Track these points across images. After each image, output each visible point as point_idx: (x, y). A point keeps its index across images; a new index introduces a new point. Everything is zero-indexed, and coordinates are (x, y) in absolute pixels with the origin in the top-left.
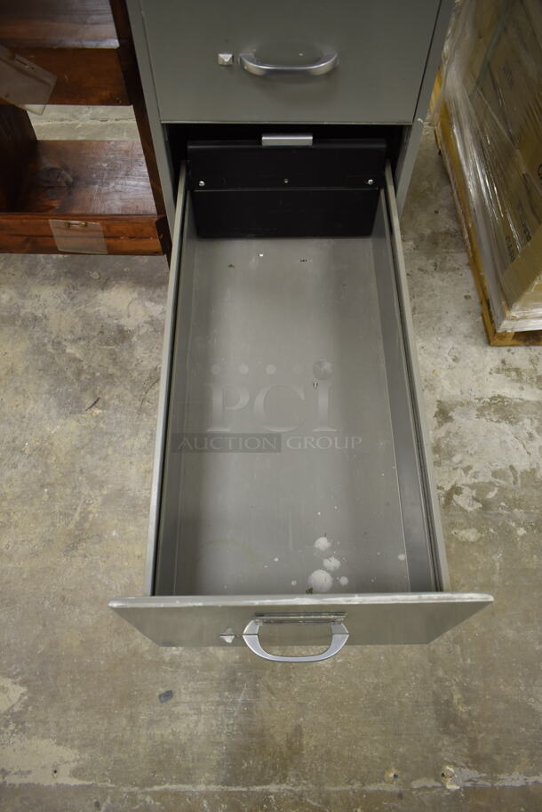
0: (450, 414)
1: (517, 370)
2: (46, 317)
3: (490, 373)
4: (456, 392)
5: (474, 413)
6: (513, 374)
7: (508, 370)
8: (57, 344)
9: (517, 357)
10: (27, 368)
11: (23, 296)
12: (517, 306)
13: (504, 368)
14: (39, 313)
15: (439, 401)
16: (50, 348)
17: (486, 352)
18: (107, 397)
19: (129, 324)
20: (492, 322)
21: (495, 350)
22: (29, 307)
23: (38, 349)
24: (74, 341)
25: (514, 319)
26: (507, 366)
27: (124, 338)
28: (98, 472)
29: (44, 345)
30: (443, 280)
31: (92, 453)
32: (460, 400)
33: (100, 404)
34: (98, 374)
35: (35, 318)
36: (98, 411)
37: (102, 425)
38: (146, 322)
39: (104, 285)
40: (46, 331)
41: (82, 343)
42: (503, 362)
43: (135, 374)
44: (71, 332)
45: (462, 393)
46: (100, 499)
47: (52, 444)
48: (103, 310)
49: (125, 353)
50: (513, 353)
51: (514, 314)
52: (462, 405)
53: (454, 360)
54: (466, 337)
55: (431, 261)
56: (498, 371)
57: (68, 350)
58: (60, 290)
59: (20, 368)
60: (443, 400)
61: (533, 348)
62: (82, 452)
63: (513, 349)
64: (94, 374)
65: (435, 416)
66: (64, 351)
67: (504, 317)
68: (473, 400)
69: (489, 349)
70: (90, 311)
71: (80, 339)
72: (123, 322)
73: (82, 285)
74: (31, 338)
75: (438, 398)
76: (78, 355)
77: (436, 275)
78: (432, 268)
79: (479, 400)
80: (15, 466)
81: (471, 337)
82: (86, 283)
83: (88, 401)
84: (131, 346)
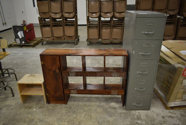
0: (164, 118)
2: (104, 106)
5: (167, 117)
6: (171, 113)
8: (106, 109)
12: (169, 102)
13: (169, 112)
17: (166, 110)
18: (115, 115)
20: (166, 106)
22: (101, 105)
23: (104, 110)
24: (109, 109)
25: (169, 104)
30: (157, 102)
32: (165, 116)
36: (114, 117)
37: (116, 118)
39: (111, 102)
40: (104, 108)
43: (118, 113)
47: (109, 121)
48: (112, 105)
51: (169, 103)
58: (105, 103)
59: (102, 112)
60: (162, 116)
62: (114, 122)
64: (112, 112)
65: (162, 118)
67: (168, 104)
70: (110, 105)
72: (115, 107)
74: (102, 108)
78: (155, 101)
80: (105, 123)
81: (164, 109)
82: (108, 102)
83: (113, 116)
84: (117, 109)
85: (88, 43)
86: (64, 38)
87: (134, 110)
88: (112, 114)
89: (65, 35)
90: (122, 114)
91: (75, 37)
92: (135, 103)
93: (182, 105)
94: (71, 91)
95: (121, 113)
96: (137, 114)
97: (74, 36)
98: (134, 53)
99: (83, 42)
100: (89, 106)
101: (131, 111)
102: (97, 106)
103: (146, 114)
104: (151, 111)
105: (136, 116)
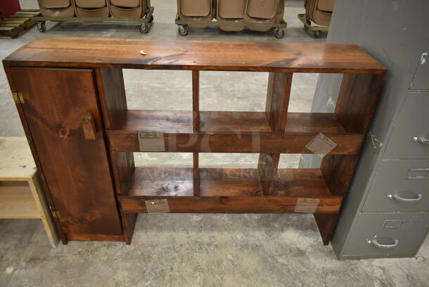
2: (261, 245)
8: (273, 258)
10: (263, 269)
11: (247, 235)
14: (257, 243)
16: (270, 260)
18: (307, 282)
19: (301, 247)
22: (252, 241)
23: (264, 260)
24: (281, 255)
27: (302, 254)
29: (266, 258)
34: (298, 271)
35: (257, 246)
38: (309, 246)
39: (282, 230)
40: (264, 252)
41: (284, 256)
43: (316, 271)
44: (277, 252)
48: (287, 241)
49: (306, 261)
58: (263, 232)
59: (260, 269)
64: (296, 271)
66: (277, 261)
70: (281, 242)
72: (298, 246)
74: (259, 255)
76: (285, 263)
82: (274, 229)
84: (308, 258)
85: (179, 30)
86: (107, 11)
87: (366, 258)
88: (295, 279)
89: (110, 3)
90: (330, 276)
91: (139, 11)
94: (147, 202)
95: (326, 273)
96: (378, 273)
97: (139, 6)
99: (165, 27)
100: (212, 248)
101: (355, 261)
102: (237, 246)
103: (407, 272)
104: (420, 259)
105: (379, 281)
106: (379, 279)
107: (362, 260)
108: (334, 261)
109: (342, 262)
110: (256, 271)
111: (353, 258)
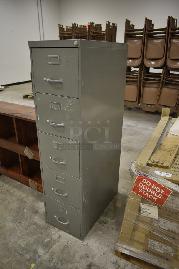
0: (91, 267)
1: (119, 266)
2: (27, 202)
3: (111, 262)
4: (98, 262)
6: (117, 266)
7: (117, 264)
8: (24, 208)
9: (121, 262)
10: (15, 210)
11: (27, 197)
15: (91, 262)
16: (22, 208)
17: (114, 256)
18: (23, 223)
19: (40, 210)
21: (117, 257)
22: (25, 199)
24: (27, 209)
26: (117, 263)
27: (36, 213)
28: (7, 237)
29: (21, 207)
30: (116, 233)
31: (9, 232)
32: (97, 265)
33: (20, 223)
34: (25, 217)
35: (25, 202)
36: (18, 225)
37: (17, 228)
38: (43, 212)
39: (42, 201)
40: (24, 205)
41: (28, 210)
42: (117, 261)
43: (32, 221)
44: (28, 207)
45: (99, 263)
46: (2, 243)
47: (5, 227)
48: (37, 206)
49: (34, 216)
50: (121, 260)
52: (96, 266)
53: (103, 254)
54: (111, 249)
55: (116, 227)
56: (113, 263)
57: (24, 210)
58: (34, 198)
60: (92, 262)
61: (128, 262)
62: (8, 231)
63: (122, 259)
64: (24, 217)
65: (87, 265)
68: (100, 267)
69: (115, 256)
70: (35, 205)
71: (28, 209)
72: (39, 210)
73: (38, 199)
74: (21, 205)
75: (92, 261)
76: (25, 212)
77: (115, 231)
78: (115, 229)
79: (102, 268)
81: (112, 250)
83: (19, 222)
87: (58, 228)
88: (20, 219)
90: (34, 226)
92: (57, 216)
93: (147, 260)
95: (34, 224)
96: (55, 236)
98: (39, 119)
100: (9, 195)
101: (51, 226)
102: (18, 198)
103: (69, 244)
104: (85, 243)
105: (50, 239)
106: (51, 239)
107: (56, 228)
108: (44, 222)
109: (47, 224)
110: (12, 209)
111: (53, 225)
